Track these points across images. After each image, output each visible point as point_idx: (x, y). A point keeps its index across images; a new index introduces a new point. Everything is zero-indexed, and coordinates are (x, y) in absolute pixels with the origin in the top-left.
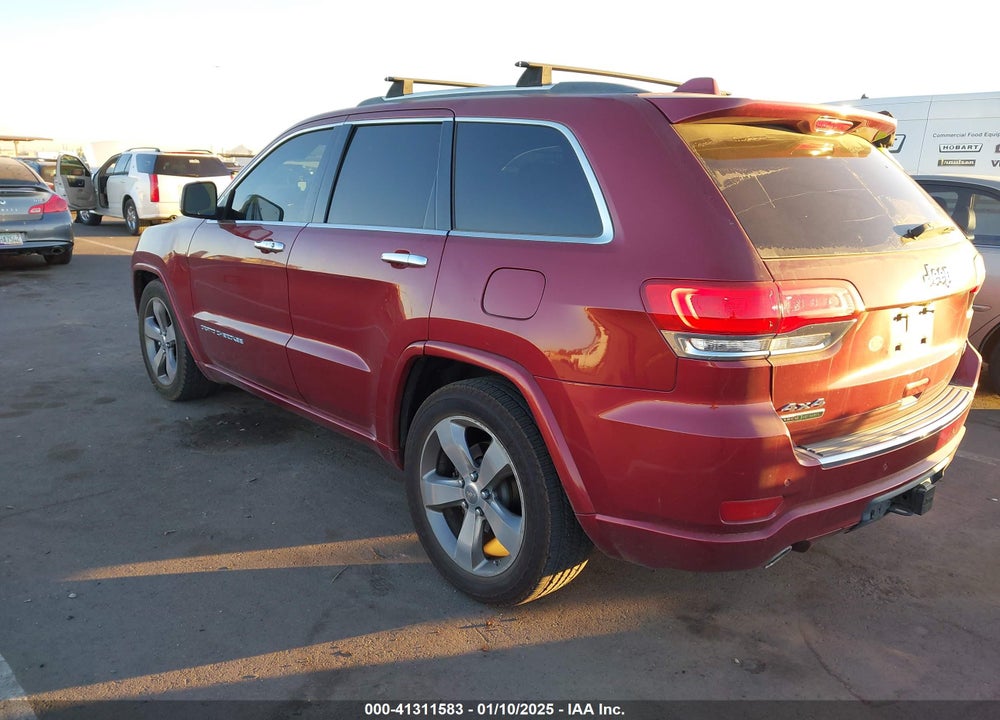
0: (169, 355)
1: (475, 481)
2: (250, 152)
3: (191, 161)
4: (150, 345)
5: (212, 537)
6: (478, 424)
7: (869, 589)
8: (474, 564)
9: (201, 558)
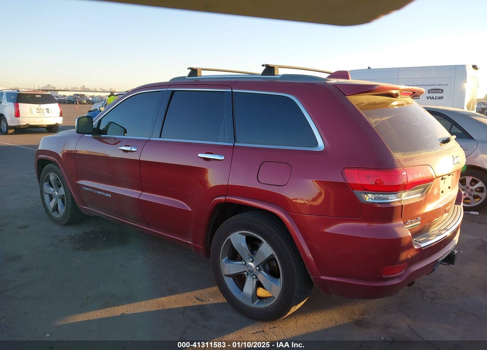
0: (60, 202)
1: (252, 262)
2: (54, 88)
3: (37, 96)
4: (47, 197)
5: (111, 297)
6: (255, 235)
7: (425, 298)
8: (253, 302)
9: (109, 309)
